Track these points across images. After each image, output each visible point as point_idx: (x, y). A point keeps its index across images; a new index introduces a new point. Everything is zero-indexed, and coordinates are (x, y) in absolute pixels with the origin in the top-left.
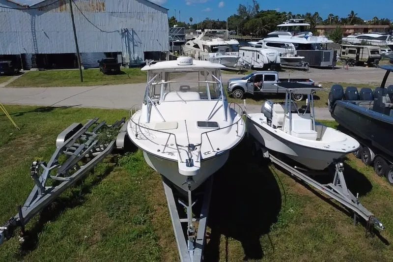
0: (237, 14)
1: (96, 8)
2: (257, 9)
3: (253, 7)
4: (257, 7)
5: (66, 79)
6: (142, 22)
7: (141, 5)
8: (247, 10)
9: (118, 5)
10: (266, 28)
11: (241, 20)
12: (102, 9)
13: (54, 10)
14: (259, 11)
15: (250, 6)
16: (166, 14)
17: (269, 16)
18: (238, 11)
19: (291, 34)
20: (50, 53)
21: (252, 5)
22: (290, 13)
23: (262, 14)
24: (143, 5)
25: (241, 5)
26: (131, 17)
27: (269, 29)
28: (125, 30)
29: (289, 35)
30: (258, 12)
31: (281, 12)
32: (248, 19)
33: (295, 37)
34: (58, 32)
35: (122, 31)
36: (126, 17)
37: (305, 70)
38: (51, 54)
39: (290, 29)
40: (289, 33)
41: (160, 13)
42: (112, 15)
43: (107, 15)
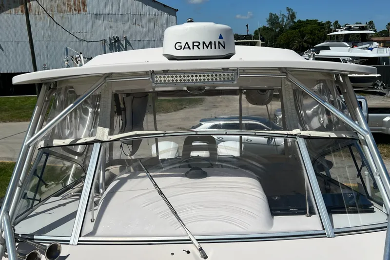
0: (267, 25)
1: (73, 8)
2: (292, 19)
3: (287, 16)
4: (293, 16)
5: (20, 109)
6: (139, 29)
7: (139, 4)
8: (280, 19)
9: (106, 3)
10: (305, 41)
11: (273, 33)
12: (82, 10)
13: (13, 10)
14: (296, 20)
15: (283, 15)
16: (174, 17)
17: (309, 27)
18: (268, 21)
19: (348, 45)
20: (6, 72)
21: (286, 13)
22: (336, 22)
23: (300, 24)
24: (141, 3)
25: (271, 15)
26: (124, 22)
27: (309, 43)
28: (114, 39)
29: (346, 46)
30: (294, 22)
31: (324, 22)
32: (282, 31)
33: (355, 49)
34: (18, 42)
35: (110, 40)
36: (116, 21)
37: (382, 94)
38: (8, 73)
39: (347, 38)
40: (346, 44)
41: (165, 15)
42: (96, 18)
43: (90, 19)
